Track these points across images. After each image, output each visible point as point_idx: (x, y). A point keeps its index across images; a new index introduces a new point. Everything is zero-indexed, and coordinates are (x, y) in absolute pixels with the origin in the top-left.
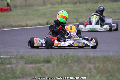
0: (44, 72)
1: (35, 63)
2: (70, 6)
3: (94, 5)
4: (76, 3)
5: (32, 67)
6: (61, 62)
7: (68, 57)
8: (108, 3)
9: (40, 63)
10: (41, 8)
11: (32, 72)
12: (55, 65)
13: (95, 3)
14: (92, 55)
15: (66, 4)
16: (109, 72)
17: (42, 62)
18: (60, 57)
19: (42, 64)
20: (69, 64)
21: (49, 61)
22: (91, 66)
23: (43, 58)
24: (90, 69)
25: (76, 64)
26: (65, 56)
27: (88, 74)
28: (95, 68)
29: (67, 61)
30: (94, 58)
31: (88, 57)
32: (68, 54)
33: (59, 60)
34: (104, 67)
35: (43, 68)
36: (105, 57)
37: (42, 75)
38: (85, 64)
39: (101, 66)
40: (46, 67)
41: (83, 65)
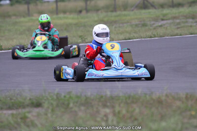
0: (32, 122)
1: (17, 109)
2: (72, 16)
3: (109, 14)
4: (80, 12)
5: (12, 114)
6: (57, 106)
7: (70, 97)
8: (133, 10)
9: (24, 107)
10: (22, 19)
11: (12, 122)
12: (50, 111)
13: (112, 11)
14: (108, 93)
15: (65, 12)
16: (136, 119)
17: (28, 106)
18: (57, 98)
19: (27, 110)
20: (72, 108)
21: (38, 105)
22: (107, 110)
23: (30, 99)
24: (106, 116)
25: (83, 108)
26: (65, 97)
27: (103, 124)
28: (114, 115)
29: (69, 104)
30: (112, 98)
31: (102, 97)
32: (69, 93)
33: (55, 103)
34: (128, 112)
35: (29, 115)
36: (129, 97)
37: (28, 126)
38: (97, 108)
39: (124, 112)
40: (34, 114)
41: (95, 109)
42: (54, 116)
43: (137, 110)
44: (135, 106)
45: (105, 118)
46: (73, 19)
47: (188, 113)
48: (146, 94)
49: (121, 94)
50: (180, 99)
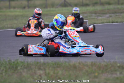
42: (7, 75)
43: (60, 72)
44: (59, 69)
45: (40, 77)
46: (20, 12)
47: (93, 75)
48: (66, 62)
49: (50, 62)
50: (87, 66)
